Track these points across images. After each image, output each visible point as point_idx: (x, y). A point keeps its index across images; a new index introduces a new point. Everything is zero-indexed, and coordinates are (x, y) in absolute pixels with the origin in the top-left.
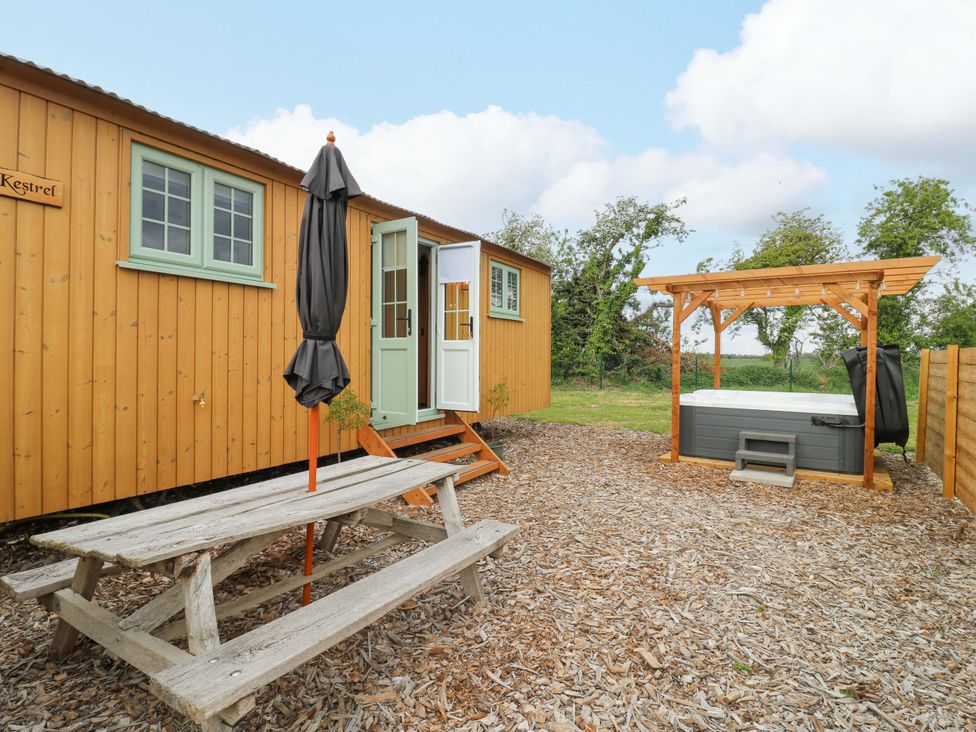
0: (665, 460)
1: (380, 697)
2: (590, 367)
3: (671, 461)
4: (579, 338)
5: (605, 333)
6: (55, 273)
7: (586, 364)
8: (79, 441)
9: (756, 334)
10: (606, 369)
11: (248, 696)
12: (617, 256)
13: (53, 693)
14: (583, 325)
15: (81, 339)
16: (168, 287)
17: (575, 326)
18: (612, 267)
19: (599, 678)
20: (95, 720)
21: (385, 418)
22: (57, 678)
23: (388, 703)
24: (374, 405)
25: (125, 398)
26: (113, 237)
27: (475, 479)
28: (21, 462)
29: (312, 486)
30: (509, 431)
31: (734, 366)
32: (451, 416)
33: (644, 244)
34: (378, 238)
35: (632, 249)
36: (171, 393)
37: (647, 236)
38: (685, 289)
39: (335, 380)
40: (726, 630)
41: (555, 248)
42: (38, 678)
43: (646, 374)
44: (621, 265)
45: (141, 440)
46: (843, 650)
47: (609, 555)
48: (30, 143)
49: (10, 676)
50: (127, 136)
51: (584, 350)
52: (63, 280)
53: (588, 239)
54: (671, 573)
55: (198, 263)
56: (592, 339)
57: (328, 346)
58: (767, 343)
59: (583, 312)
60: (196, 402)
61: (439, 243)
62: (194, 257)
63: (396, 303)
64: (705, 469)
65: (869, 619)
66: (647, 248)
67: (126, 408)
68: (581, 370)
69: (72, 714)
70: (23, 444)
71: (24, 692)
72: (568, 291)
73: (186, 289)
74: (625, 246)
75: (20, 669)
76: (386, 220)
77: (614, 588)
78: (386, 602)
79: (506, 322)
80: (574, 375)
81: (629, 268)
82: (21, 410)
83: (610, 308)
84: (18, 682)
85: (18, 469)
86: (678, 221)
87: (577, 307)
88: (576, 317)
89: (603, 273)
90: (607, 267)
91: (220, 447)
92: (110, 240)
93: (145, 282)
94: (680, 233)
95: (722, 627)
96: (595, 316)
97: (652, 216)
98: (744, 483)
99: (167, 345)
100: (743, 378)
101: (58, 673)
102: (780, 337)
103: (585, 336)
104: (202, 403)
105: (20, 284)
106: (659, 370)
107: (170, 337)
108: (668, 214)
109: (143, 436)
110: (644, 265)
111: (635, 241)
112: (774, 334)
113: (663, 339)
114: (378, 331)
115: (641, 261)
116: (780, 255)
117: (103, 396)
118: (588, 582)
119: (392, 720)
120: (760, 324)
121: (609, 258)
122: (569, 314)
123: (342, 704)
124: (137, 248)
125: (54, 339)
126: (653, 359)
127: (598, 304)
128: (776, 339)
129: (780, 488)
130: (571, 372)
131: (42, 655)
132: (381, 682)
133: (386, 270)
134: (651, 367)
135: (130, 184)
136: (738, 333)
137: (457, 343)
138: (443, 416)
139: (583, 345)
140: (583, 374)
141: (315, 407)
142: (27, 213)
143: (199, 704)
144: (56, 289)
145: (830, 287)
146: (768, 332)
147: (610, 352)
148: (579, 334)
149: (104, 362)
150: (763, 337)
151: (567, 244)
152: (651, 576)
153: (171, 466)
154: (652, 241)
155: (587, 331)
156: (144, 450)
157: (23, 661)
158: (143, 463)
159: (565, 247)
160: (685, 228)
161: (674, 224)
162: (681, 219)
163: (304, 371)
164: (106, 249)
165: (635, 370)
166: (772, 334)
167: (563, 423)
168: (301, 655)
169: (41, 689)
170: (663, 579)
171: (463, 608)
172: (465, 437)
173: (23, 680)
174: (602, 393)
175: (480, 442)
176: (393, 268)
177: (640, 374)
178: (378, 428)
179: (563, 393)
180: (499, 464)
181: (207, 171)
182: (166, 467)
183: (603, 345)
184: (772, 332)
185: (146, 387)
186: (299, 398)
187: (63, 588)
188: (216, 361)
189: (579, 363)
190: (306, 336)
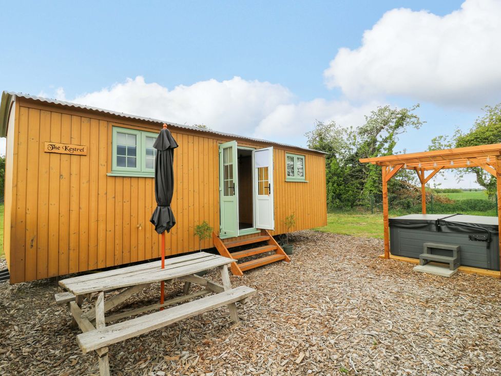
0: (381, 257)
1: (173, 358)
2: (366, 201)
3: (385, 258)
4: (359, 185)
5: (374, 182)
6: (84, 180)
7: (364, 199)
8: (92, 244)
9: (475, 179)
10: (376, 202)
11: (105, 347)
12: (379, 139)
13: (67, 340)
14: (361, 178)
15: (93, 204)
16: (127, 181)
17: (357, 178)
18: (377, 146)
19: (269, 365)
20: (75, 352)
21: (225, 233)
22: (70, 335)
23: (175, 362)
24: (221, 227)
25: (110, 226)
26: (106, 164)
27: (272, 263)
28: (71, 252)
29: (163, 266)
30: (307, 238)
31: (459, 199)
32: (264, 232)
33: (395, 131)
34: (222, 151)
35: (388, 135)
36: (128, 224)
37: (397, 127)
38: (388, 163)
39: (168, 223)
40: (349, 352)
41: (345, 137)
42: (65, 334)
43: (401, 204)
44: (382, 145)
45: (116, 244)
46: (408, 370)
47: (313, 307)
48: (75, 134)
49: (56, 333)
50: (111, 124)
51: (362, 192)
52: (87, 182)
53: (363, 131)
54: (340, 320)
55: (140, 170)
56: (367, 186)
57: (166, 209)
58: (484, 185)
59: (361, 171)
60: (138, 228)
61: (256, 149)
62: (138, 168)
63: (229, 180)
64: (403, 264)
65: (439, 356)
66: (397, 133)
67: (110, 231)
68: (361, 203)
69: (69, 349)
70: (72, 245)
71: (58, 339)
72: (353, 160)
73: (134, 182)
74: (384, 134)
75: (60, 330)
76: (227, 141)
77: (305, 324)
78: (173, 318)
79: (297, 184)
80: (357, 205)
81: (386, 145)
82: (72, 232)
83: (377, 168)
84: (58, 335)
85: (70, 255)
86: (415, 117)
87: (358, 168)
88: (357, 174)
89: (371, 149)
90: (374, 145)
91: (148, 246)
92: (104, 165)
93: (118, 180)
94: (417, 125)
95: (348, 349)
96: (368, 173)
97: (399, 116)
98: (421, 273)
99: (127, 205)
100: (464, 207)
101: (71, 333)
102: (491, 181)
103: (362, 184)
104: (140, 228)
105: (72, 185)
106: (409, 202)
107: (128, 201)
108: (409, 114)
109: (117, 242)
110: (395, 143)
111: (389, 130)
112: (488, 179)
113: (413, 184)
114: (222, 193)
115: (393, 141)
116: (487, 131)
117: (102, 226)
118: (294, 320)
119: (174, 368)
120: (477, 173)
121: (375, 141)
122: (353, 172)
123: (157, 359)
124: (115, 166)
125: (84, 205)
126: (405, 196)
127: (369, 166)
128: (489, 182)
129: (442, 277)
130: (355, 204)
131: (68, 326)
132: (176, 352)
133: (226, 164)
134: (404, 200)
135: (112, 143)
136: (461, 178)
137: (264, 196)
138: (260, 231)
139: (362, 189)
140: (362, 205)
141: (163, 233)
142: (74, 158)
143: (84, 347)
144: (84, 186)
145: (471, 160)
146: (483, 177)
147: (378, 192)
148: (359, 183)
149: (102, 212)
150: (480, 181)
151: (353, 134)
152: (328, 321)
153: (128, 254)
154: (400, 129)
155: (364, 181)
156: (117, 248)
157: (62, 327)
158: (117, 253)
159: (351, 136)
160: (420, 121)
161: (413, 119)
162: (417, 116)
163: (156, 220)
164: (103, 170)
165: (395, 202)
166: (485, 179)
167: (338, 234)
168: (129, 335)
169: (64, 338)
170: (333, 322)
171: (227, 326)
172: (270, 242)
173: (60, 334)
174: (372, 216)
175: (276, 245)
176: (228, 164)
177: (397, 205)
178: (222, 238)
179: (349, 216)
180: (285, 256)
181: (143, 133)
182: (126, 254)
183: (373, 189)
184: (485, 177)
185: (118, 222)
186: (156, 229)
187: (73, 301)
188: (147, 210)
189: (360, 199)
190: (158, 205)
